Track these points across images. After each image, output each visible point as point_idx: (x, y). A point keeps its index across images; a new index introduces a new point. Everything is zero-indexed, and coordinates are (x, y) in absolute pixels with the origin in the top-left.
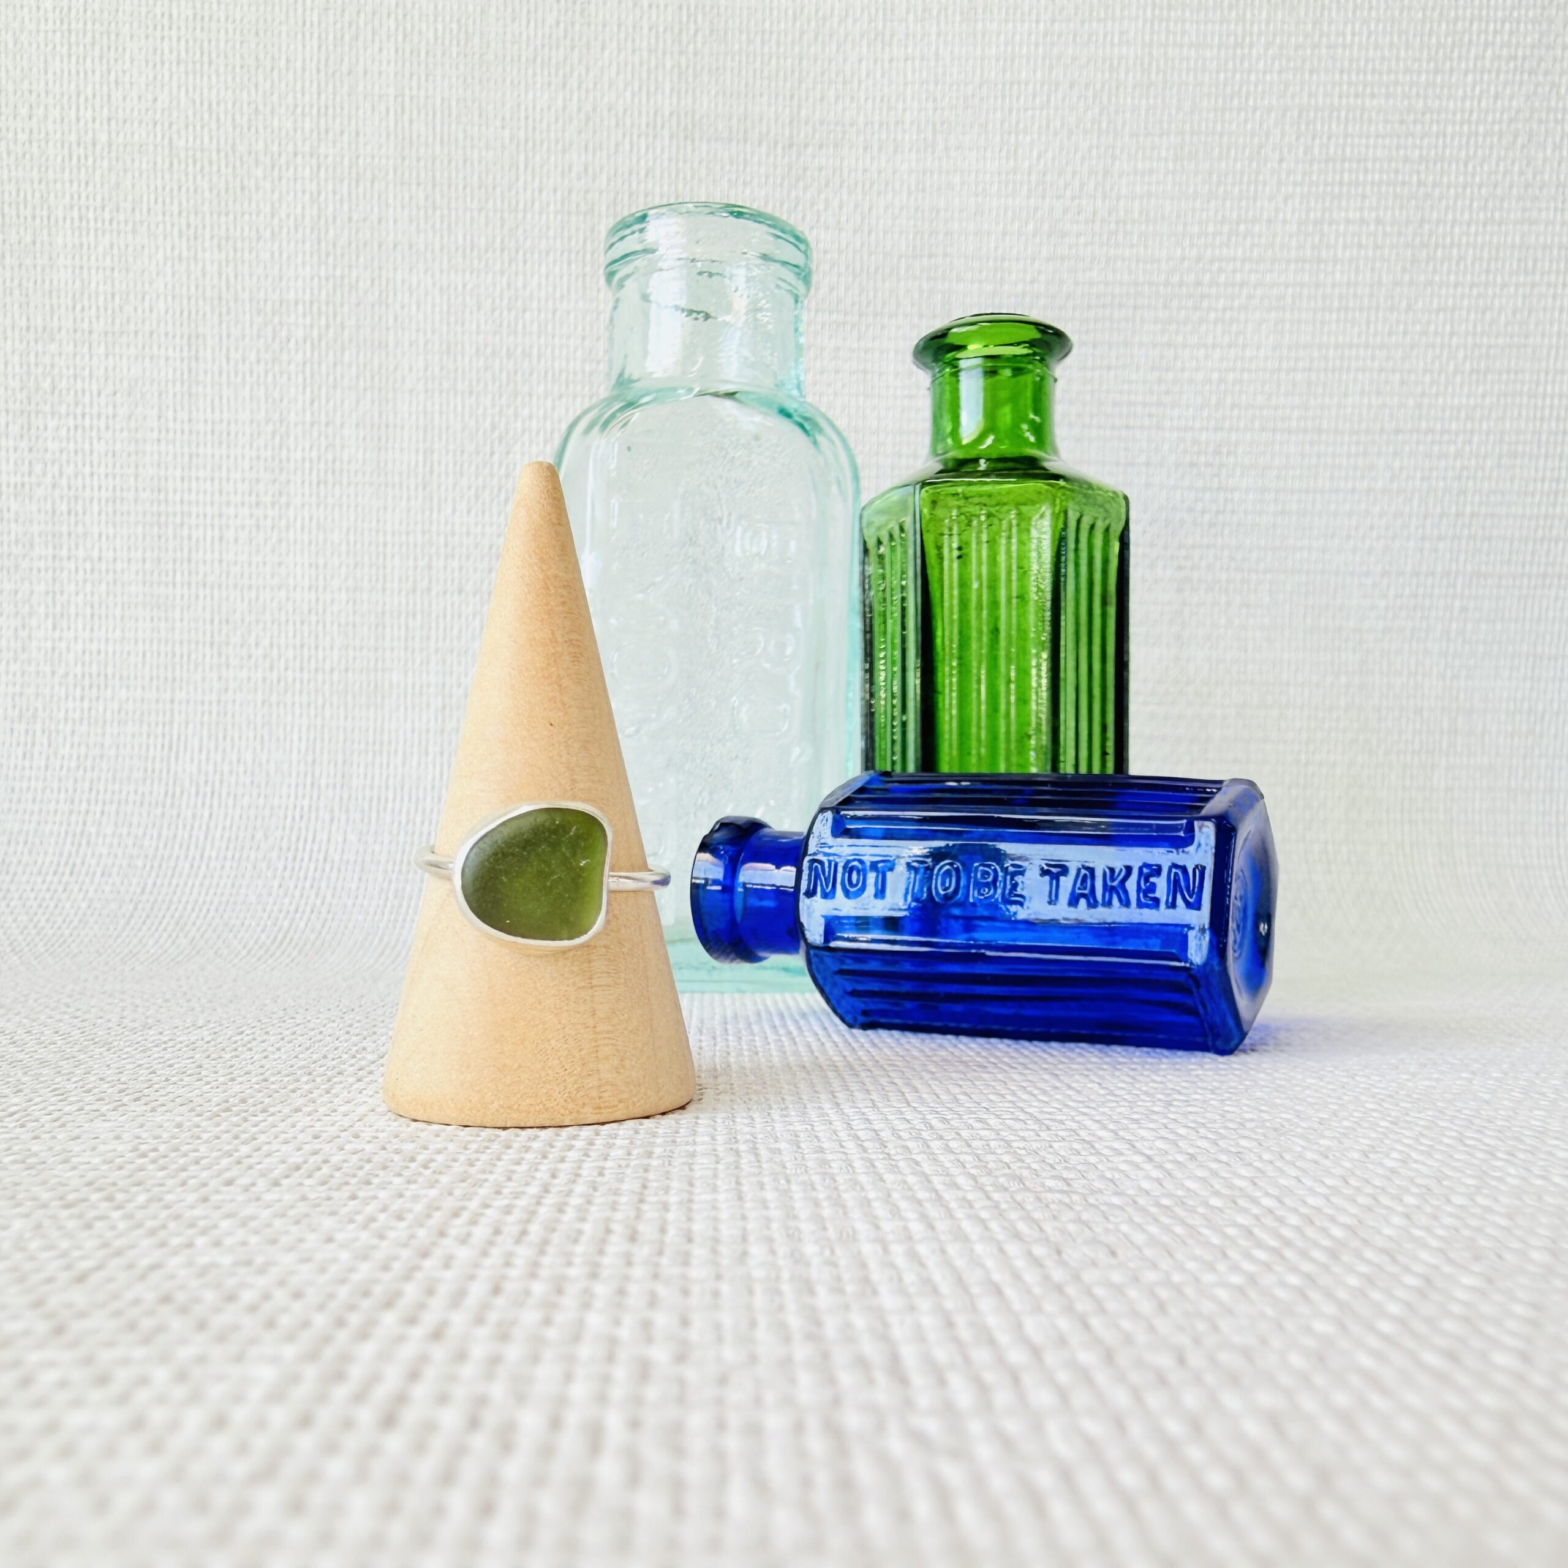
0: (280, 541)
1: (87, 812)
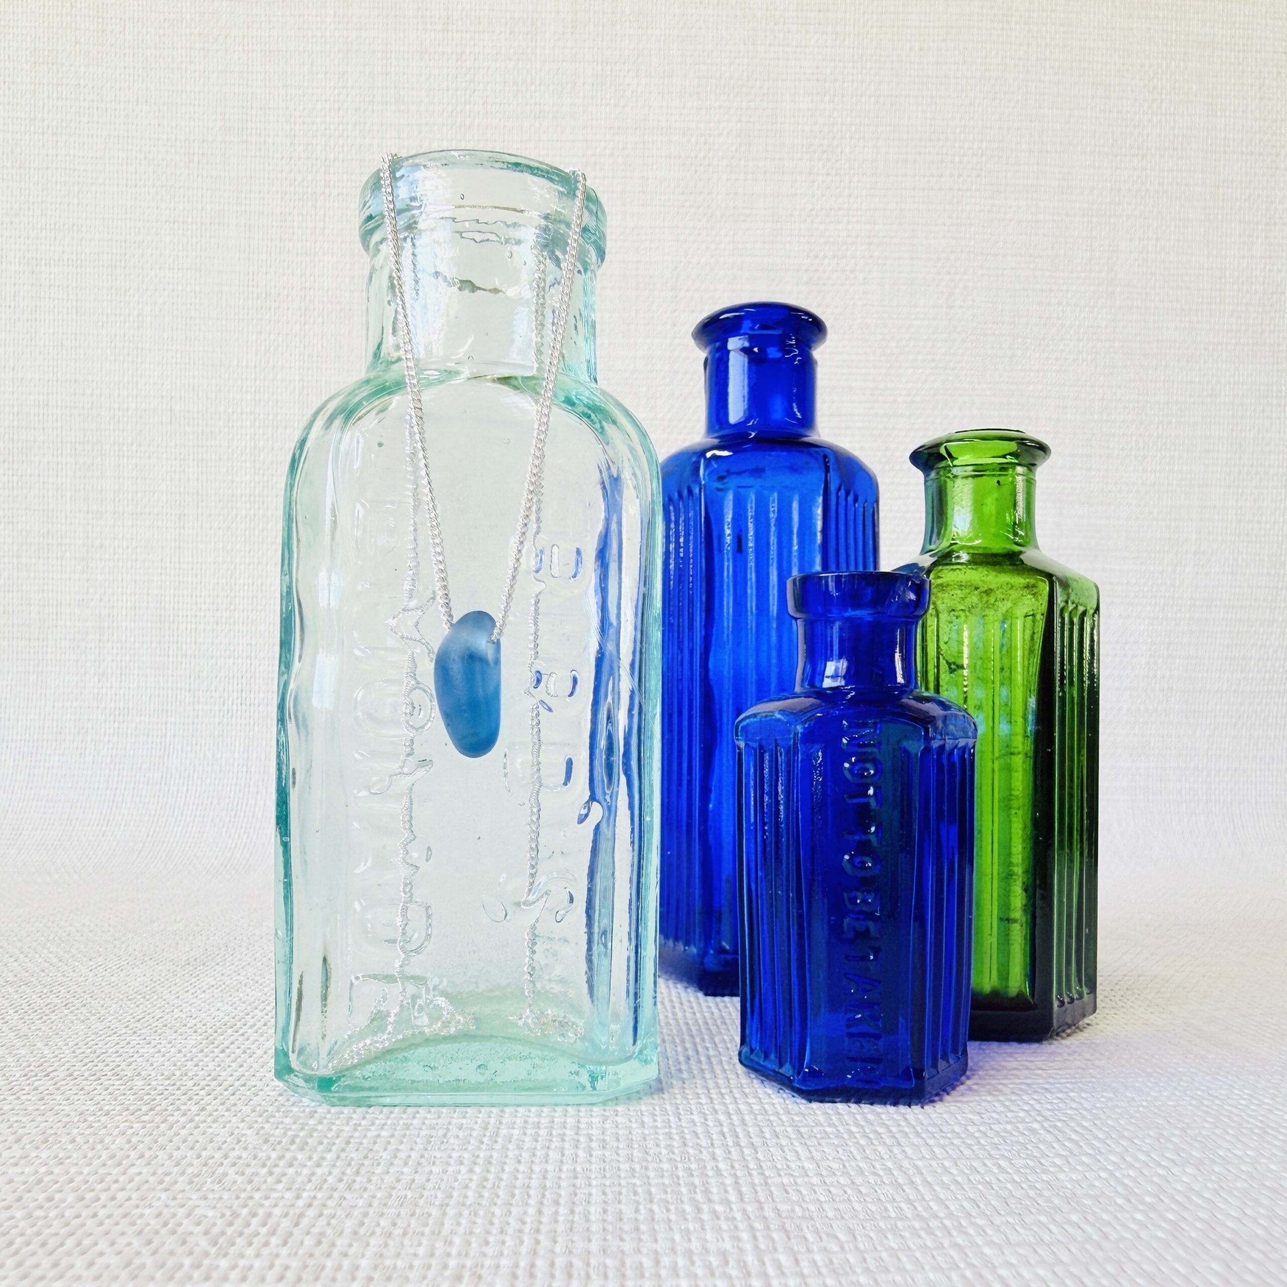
0: (230, 631)
1: (116, 788)
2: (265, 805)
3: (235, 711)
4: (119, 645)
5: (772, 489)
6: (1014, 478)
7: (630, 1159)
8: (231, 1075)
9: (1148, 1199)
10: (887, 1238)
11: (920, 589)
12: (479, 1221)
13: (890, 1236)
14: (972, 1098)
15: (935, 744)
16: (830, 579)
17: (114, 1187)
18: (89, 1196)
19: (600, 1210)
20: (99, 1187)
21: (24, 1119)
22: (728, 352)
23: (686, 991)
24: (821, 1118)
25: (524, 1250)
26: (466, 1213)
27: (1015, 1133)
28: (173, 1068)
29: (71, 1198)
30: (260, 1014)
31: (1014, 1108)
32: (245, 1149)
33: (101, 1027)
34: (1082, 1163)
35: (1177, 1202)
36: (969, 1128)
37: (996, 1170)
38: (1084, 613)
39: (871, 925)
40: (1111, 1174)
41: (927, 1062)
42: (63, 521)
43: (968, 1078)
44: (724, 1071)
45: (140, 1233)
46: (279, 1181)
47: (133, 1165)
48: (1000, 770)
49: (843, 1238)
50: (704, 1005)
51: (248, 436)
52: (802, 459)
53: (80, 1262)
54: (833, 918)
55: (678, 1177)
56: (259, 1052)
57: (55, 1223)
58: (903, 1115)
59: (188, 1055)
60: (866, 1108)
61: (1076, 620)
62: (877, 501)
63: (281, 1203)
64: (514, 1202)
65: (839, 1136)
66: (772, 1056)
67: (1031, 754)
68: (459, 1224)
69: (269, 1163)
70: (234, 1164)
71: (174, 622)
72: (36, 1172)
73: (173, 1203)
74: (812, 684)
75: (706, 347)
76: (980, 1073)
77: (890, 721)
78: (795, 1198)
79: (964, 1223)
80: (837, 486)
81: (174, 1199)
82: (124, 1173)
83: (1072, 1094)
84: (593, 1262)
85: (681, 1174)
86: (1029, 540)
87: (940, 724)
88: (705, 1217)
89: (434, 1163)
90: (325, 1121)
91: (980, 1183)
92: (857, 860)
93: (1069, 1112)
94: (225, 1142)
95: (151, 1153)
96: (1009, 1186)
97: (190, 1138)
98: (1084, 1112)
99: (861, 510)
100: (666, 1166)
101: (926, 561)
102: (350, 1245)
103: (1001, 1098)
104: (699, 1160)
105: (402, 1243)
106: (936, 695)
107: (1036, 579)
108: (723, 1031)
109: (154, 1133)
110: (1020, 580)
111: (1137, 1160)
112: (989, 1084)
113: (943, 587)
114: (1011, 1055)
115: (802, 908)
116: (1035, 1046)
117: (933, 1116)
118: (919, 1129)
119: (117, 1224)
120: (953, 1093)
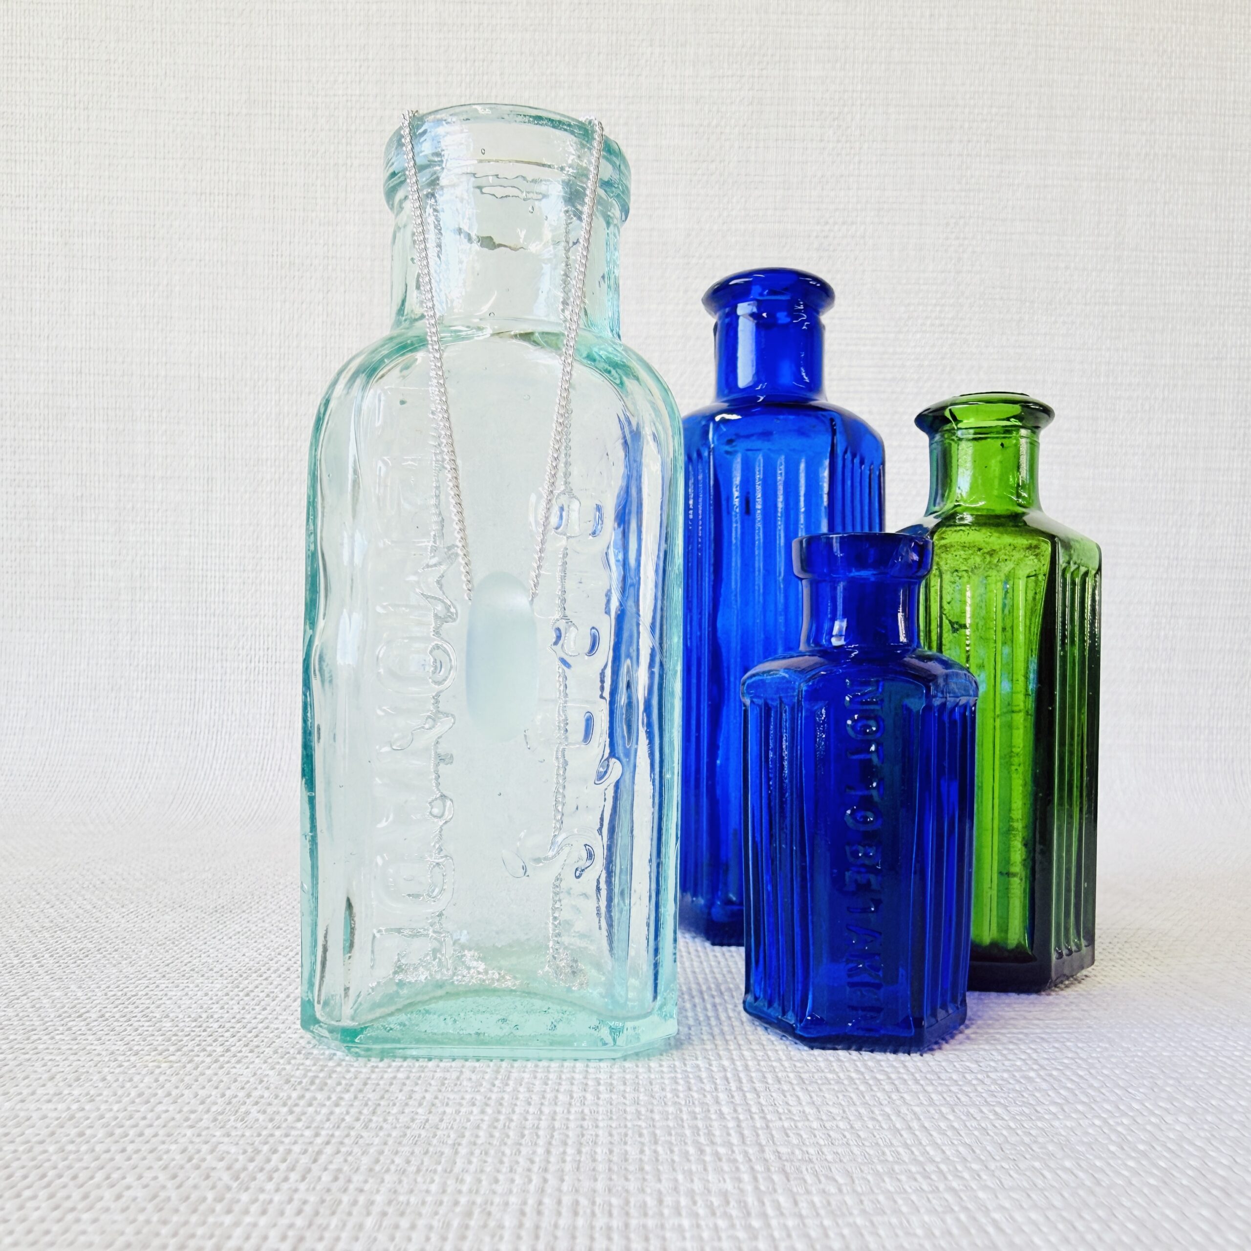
2: (290, 759)
3: (261, 669)
4: (151, 605)
5: (779, 452)
6: (1018, 440)
7: (637, 1102)
8: (255, 1018)
9: (1141, 1147)
10: (884, 1181)
11: (924, 550)
12: (489, 1160)
13: (887, 1179)
14: (971, 1047)
15: (937, 702)
16: (834, 540)
17: (143, 1123)
18: (118, 1131)
19: (606, 1150)
20: (128, 1123)
21: (58, 1058)
22: (738, 317)
23: (695, 942)
24: (822, 1065)
25: (532, 1188)
26: (477, 1152)
27: (1011, 1081)
28: (200, 1010)
29: (101, 1134)
30: (284, 960)
31: (1011, 1057)
32: (267, 1088)
33: (132, 971)
34: (1077, 1111)
35: (1169, 1150)
36: (967, 1076)
37: (992, 1117)
38: (1086, 574)
39: (872, 878)
40: (1105, 1121)
41: (927, 1011)
42: (97, 484)
43: (967, 1027)
44: (729, 1018)
45: (165, 1168)
46: (299, 1120)
47: (160, 1103)
48: (1001, 728)
49: (841, 1181)
50: (711, 954)
51: (273, 402)
52: (809, 422)
53: (108, 1194)
54: (835, 871)
55: (682, 1120)
56: (282, 996)
57: (86, 1157)
58: (902, 1062)
59: (214, 998)
60: (866, 1055)
61: (1078, 580)
62: (883, 463)
63: (301, 1140)
64: (523, 1141)
65: (839, 1082)
66: (776, 1005)
67: (1032, 711)
68: (470, 1162)
69: (289, 1103)
70: (257, 1103)
71: (202, 582)
72: (69, 1108)
73: (197, 1140)
74: (817, 642)
75: (715, 313)
76: (980, 1022)
77: (892, 680)
78: (795, 1141)
79: (959, 1168)
80: (844, 449)
81: (199, 1135)
82: (152, 1111)
83: (1068, 1044)
84: (598, 1200)
85: (685, 1117)
86: (1033, 502)
87: (941, 681)
88: (708, 1158)
89: (447, 1104)
90: (344, 1063)
91: (976, 1128)
92: (859, 816)
93: (1066, 1061)
94: (248, 1082)
95: (177, 1091)
96: (1005, 1132)
97: (215, 1078)
98: (1079, 1061)
99: (868, 472)
100: (671, 1109)
101: (931, 522)
102: (366, 1182)
103: (999, 1047)
104: (702, 1104)
105: (415, 1181)
106: (938, 654)
107: (1039, 540)
108: (729, 980)
109: (181, 1072)
110: (1023, 541)
111: (1131, 1108)
112: (987, 1033)
113: (946, 548)
114: (1009, 1005)
115: (805, 862)
116: (1033, 997)
117: (931, 1064)
118: (917, 1075)
119: (144, 1159)
120: (952, 1042)
